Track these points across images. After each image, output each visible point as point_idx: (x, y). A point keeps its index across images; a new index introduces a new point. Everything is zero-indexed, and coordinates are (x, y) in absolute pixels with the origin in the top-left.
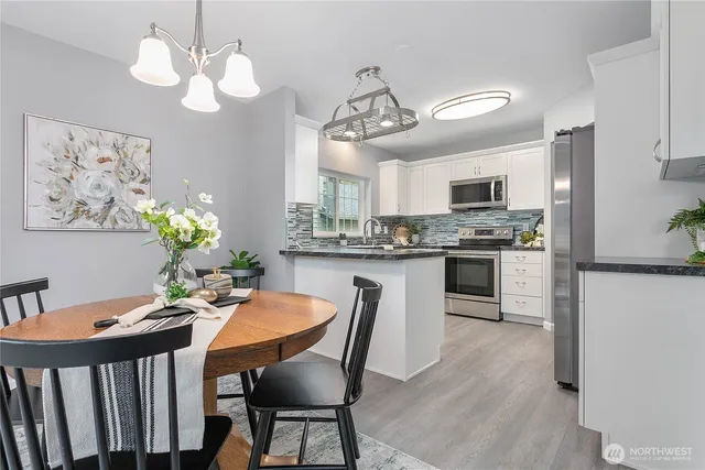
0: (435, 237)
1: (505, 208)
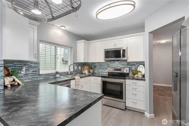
0: (99, 70)
1: (126, 60)
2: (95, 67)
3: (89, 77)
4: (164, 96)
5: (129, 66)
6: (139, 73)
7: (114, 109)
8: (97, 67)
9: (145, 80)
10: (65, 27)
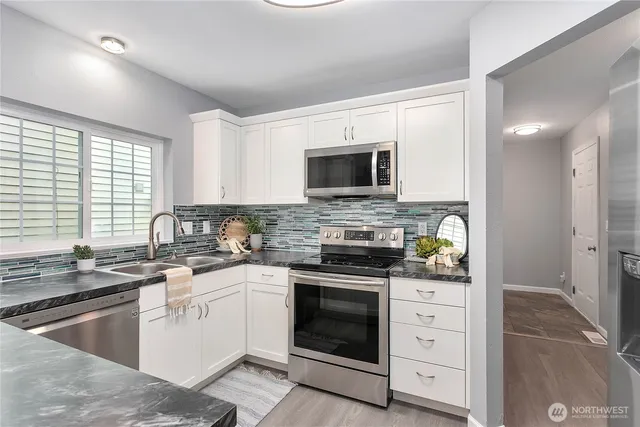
0: (287, 238)
1: (394, 198)
2: (272, 223)
3: (243, 266)
4: (534, 333)
5: (404, 221)
6: (445, 250)
7: (345, 403)
8: (281, 224)
9: (468, 280)
10: (123, 44)
